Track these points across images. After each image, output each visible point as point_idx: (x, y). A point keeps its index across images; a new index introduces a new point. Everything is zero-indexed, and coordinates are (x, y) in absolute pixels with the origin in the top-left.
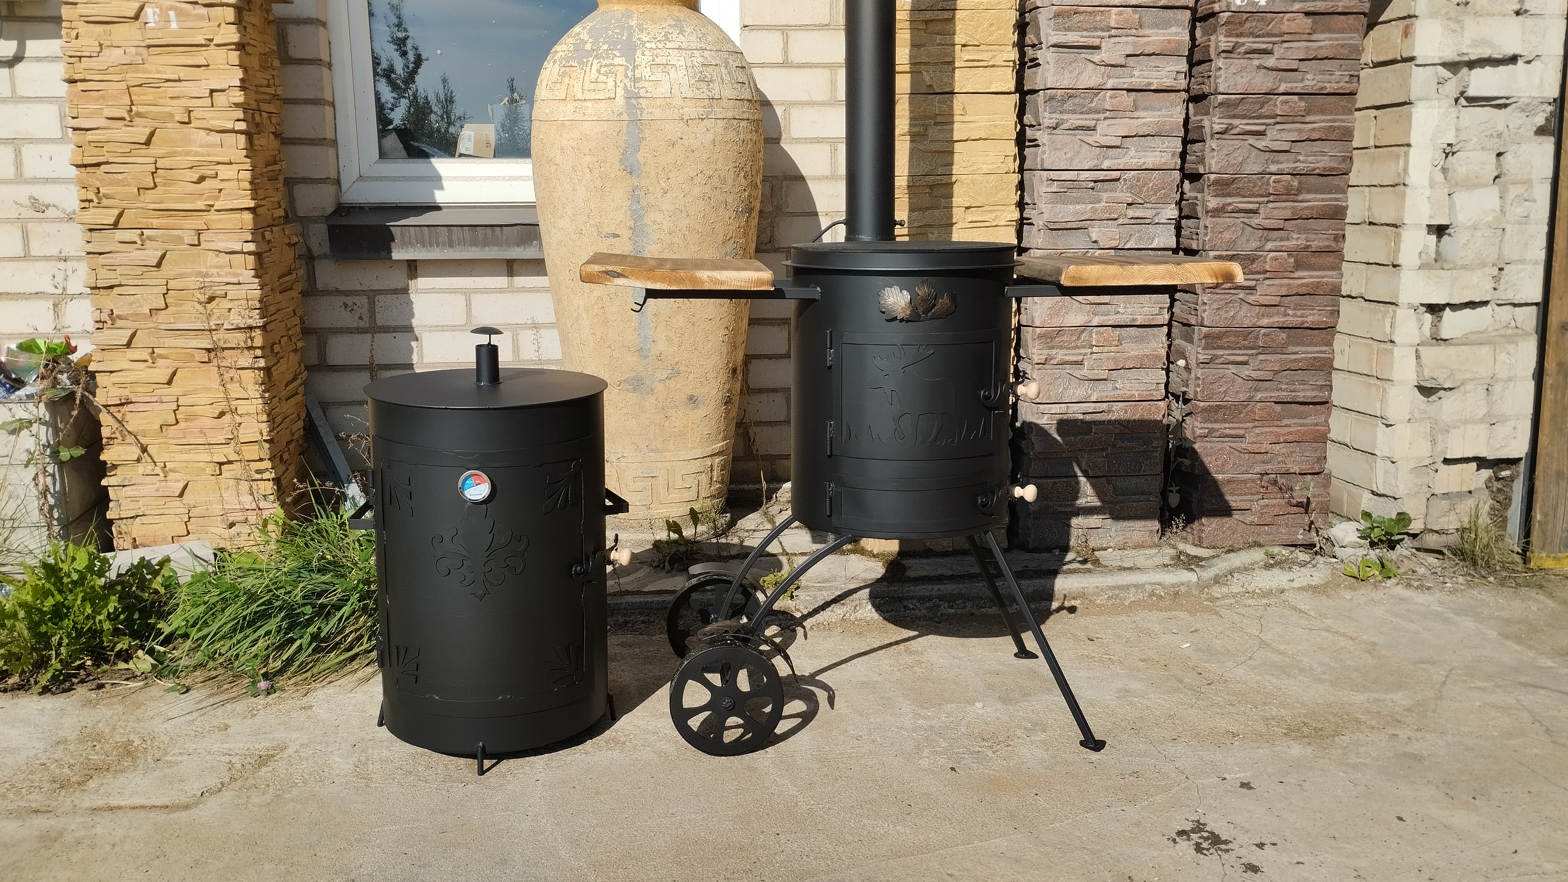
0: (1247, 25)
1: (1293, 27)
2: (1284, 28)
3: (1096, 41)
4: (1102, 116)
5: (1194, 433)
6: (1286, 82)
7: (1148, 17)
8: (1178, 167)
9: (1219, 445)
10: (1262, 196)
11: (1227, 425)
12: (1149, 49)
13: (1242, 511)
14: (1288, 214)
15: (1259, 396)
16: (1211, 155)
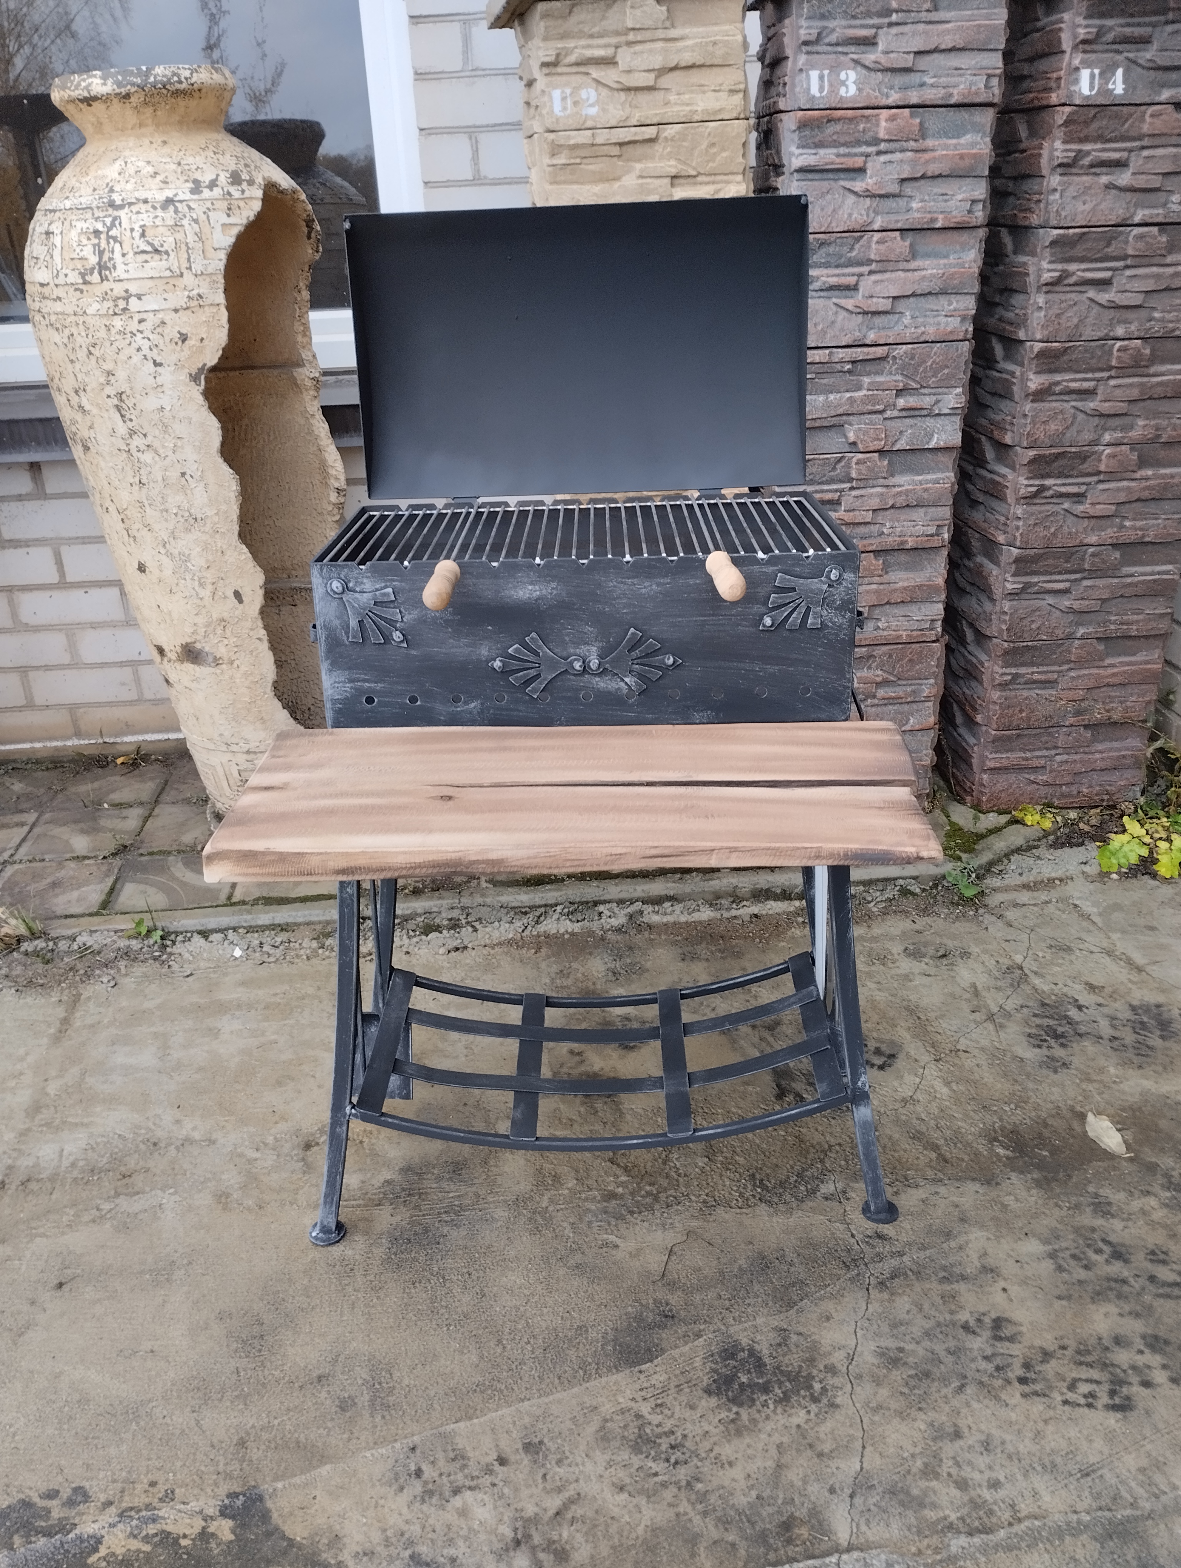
0: (1095, 125)
1: (1159, 125)
2: (1146, 128)
3: (859, 162)
4: (865, 269)
5: (993, 680)
6: (1144, 207)
7: (934, 119)
8: (970, 336)
9: (1025, 693)
10: (1101, 370)
11: (1035, 669)
12: (933, 169)
13: (1035, 769)
14: (1135, 393)
15: (1081, 631)
16: (1036, 314)
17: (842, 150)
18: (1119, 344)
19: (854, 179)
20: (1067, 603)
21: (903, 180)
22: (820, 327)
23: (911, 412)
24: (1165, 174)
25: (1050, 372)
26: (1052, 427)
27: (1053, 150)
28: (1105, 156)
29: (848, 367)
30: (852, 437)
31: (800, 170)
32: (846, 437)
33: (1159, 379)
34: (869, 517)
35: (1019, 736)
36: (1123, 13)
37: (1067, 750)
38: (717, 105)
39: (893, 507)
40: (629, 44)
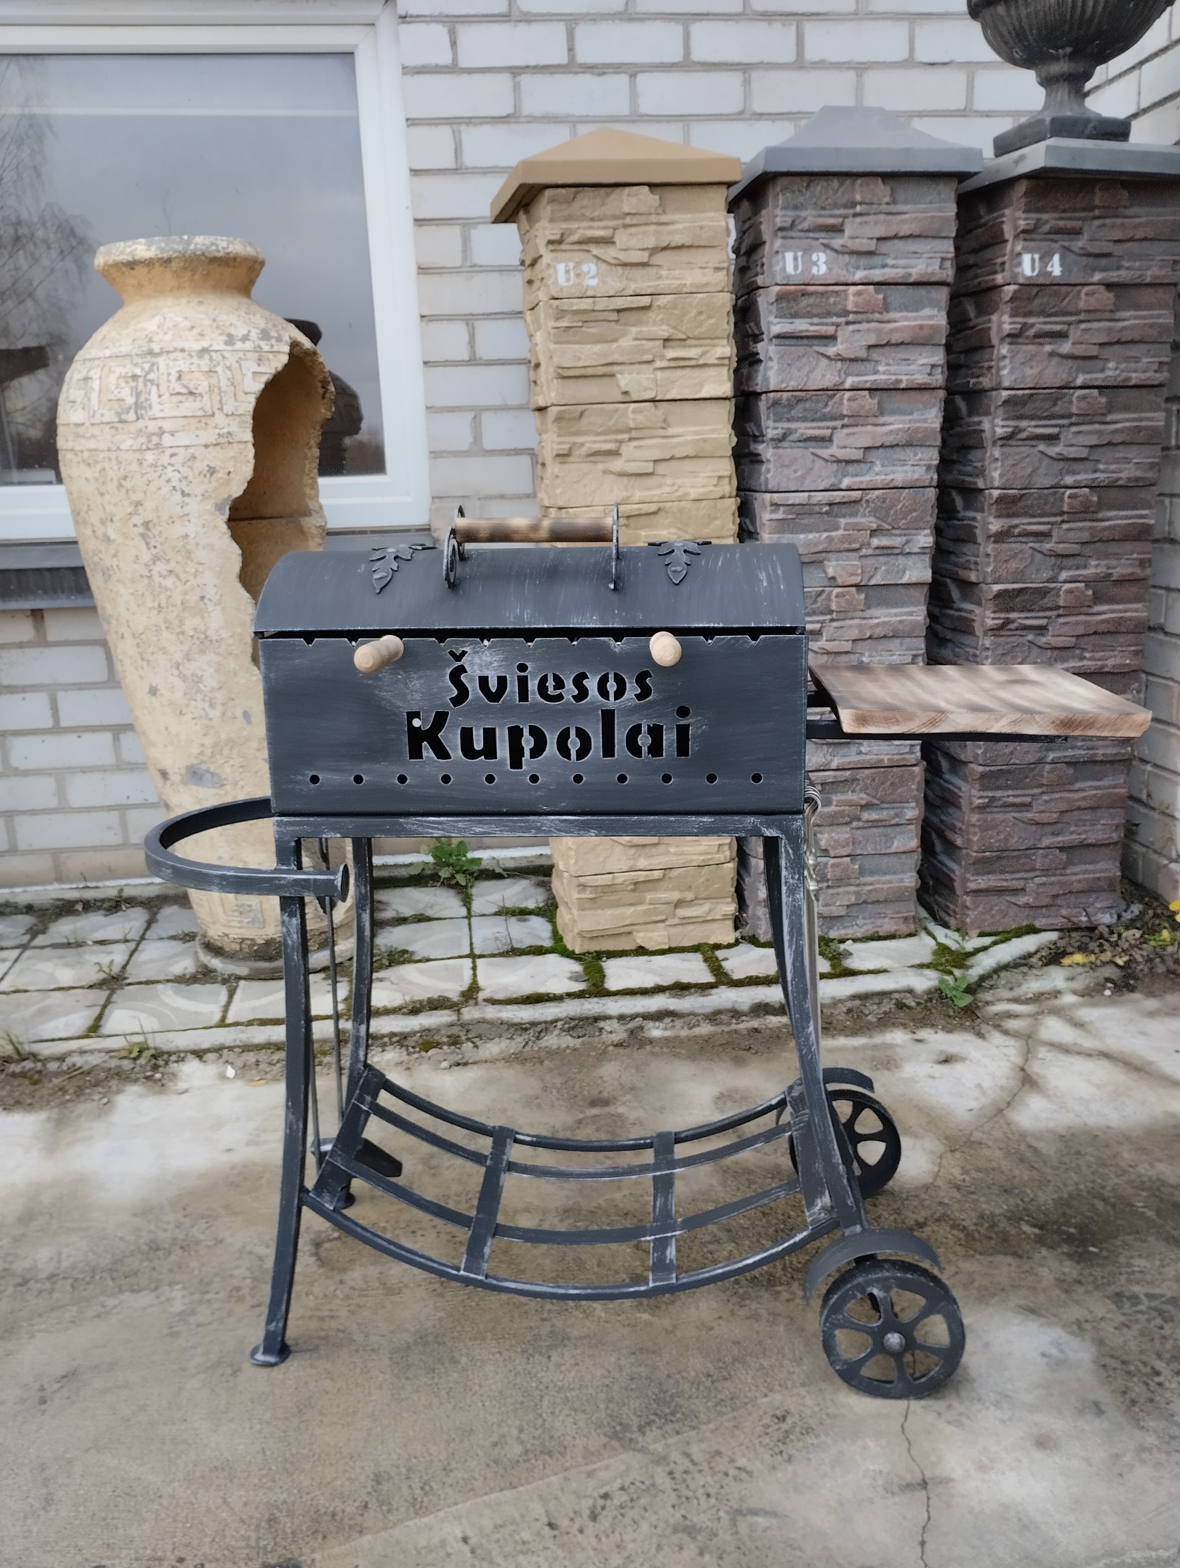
0: (1037, 302)
1: (1093, 303)
2: (1082, 305)
3: (831, 330)
4: (838, 423)
5: (971, 803)
6: (1084, 372)
7: (896, 295)
8: (935, 483)
9: (1001, 816)
10: (1055, 515)
11: (1011, 792)
12: (896, 338)
13: (1015, 891)
14: (1085, 536)
15: (1051, 756)
16: (993, 465)
17: (815, 320)
18: (1069, 492)
19: (826, 345)
21: (870, 347)
22: (799, 474)
23: (885, 551)
24: (1101, 344)
25: (1009, 516)
26: (1013, 565)
27: (1000, 324)
28: (1048, 328)
29: (826, 509)
30: (831, 572)
31: (779, 336)
32: (825, 572)
33: (1107, 524)
34: (848, 647)
35: (999, 858)
36: (1055, 209)
37: (1045, 872)
38: (704, 280)
39: (870, 638)
40: (626, 226)
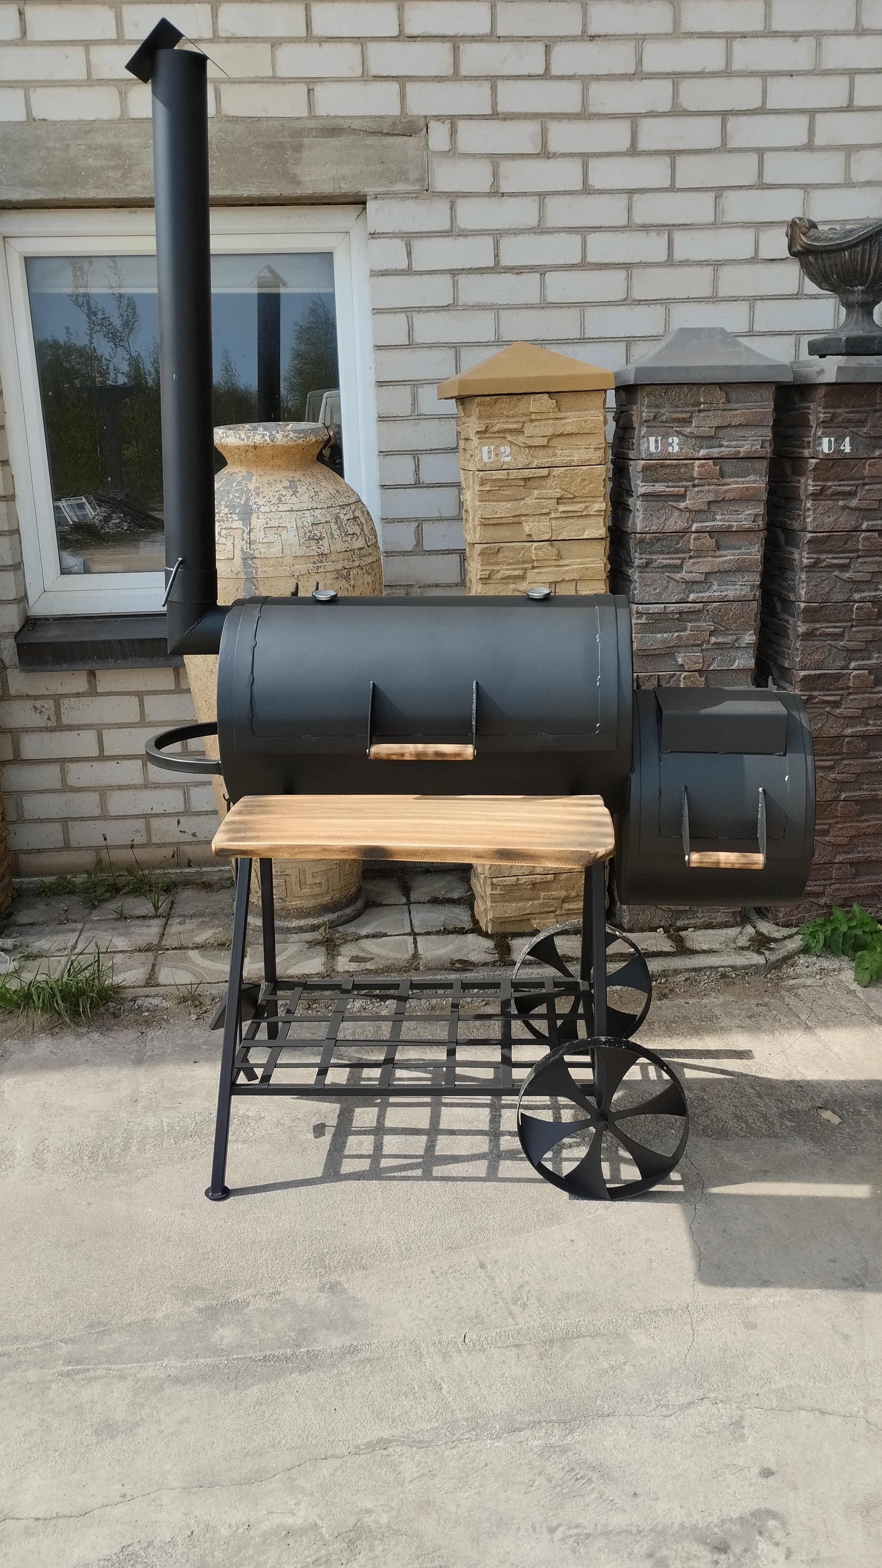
0: (833, 471)
1: (874, 471)
2: (866, 472)
3: (681, 491)
4: (687, 555)
6: (867, 520)
7: (728, 467)
8: (757, 598)
10: (846, 621)
12: (729, 496)
14: (869, 636)
15: (843, 795)
16: (800, 584)
17: (671, 484)
18: (856, 605)
19: (678, 501)
20: (832, 776)
21: (710, 502)
22: (658, 591)
23: (719, 646)
24: (880, 500)
25: (813, 621)
26: (816, 657)
27: (806, 485)
28: (840, 489)
29: (677, 616)
30: (680, 661)
31: (643, 495)
32: (676, 661)
36: (847, 406)
37: (840, 880)
38: (587, 457)
40: (532, 421)
